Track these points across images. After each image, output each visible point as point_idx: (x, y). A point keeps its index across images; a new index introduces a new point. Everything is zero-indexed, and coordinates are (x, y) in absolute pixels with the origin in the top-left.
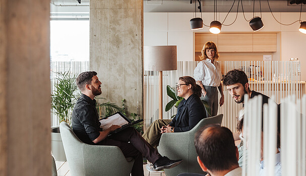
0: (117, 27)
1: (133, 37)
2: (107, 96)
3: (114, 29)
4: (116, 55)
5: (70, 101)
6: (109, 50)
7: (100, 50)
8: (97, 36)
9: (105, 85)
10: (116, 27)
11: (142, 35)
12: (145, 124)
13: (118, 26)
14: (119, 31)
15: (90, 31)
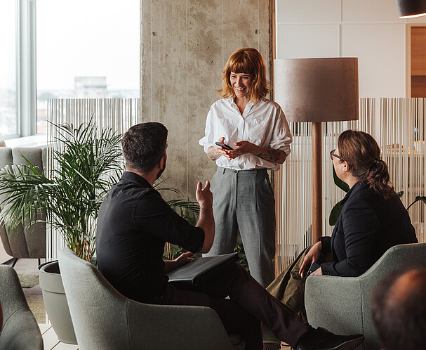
0: (209, 13)
1: (249, 36)
2: (184, 186)
3: (200, 17)
4: (205, 82)
5: (93, 196)
6: (190, 70)
7: (165, 70)
8: (159, 33)
9: (180, 158)
10: (206, 12)
11: (271, 31)
12: (280, 257)
13: (210, 9)
14: (212, 21)
15: (143, 24)
